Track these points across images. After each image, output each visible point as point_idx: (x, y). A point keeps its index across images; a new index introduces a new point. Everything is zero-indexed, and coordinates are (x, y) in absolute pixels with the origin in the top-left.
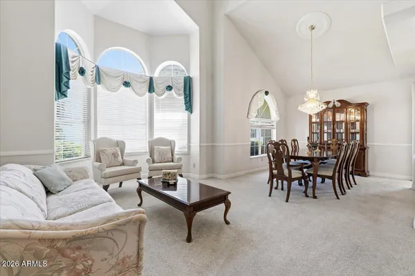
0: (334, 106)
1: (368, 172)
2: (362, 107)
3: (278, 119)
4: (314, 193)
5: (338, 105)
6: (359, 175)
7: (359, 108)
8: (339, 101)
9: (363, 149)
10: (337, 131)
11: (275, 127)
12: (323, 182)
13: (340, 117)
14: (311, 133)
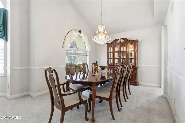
0: (120, 42)
1: (138, 82)
2: (135, 42)
3: (90, 50)
4: (93, 117)
5: (122, 41)
6: (133, 85)
7: (133, 43)
8: (123, 39)
9: (135, 68)
10: (122, 57)
11: (88, 55)
12: (101, 102)
13: (123, 49)
14: (108, 58)
